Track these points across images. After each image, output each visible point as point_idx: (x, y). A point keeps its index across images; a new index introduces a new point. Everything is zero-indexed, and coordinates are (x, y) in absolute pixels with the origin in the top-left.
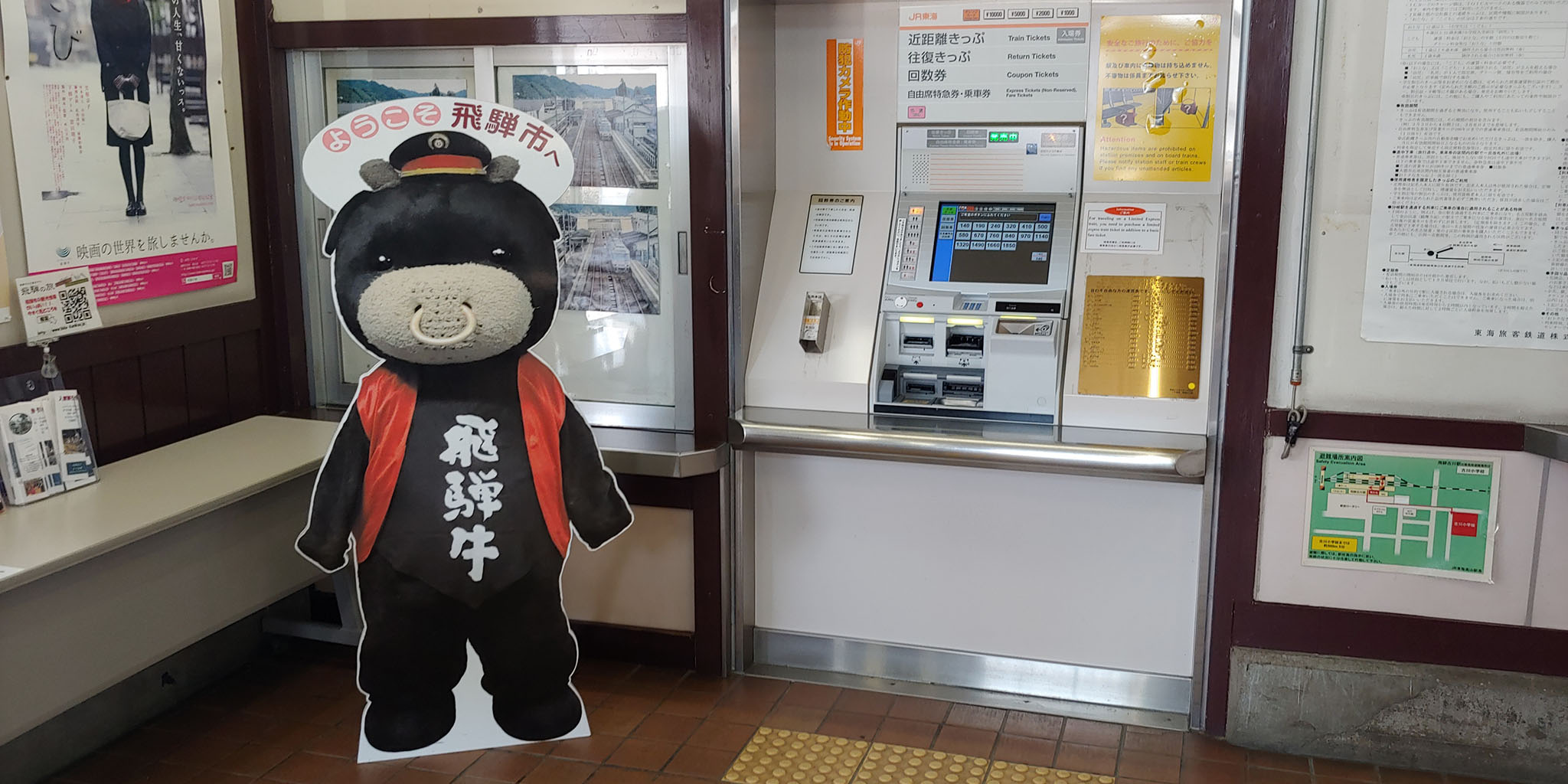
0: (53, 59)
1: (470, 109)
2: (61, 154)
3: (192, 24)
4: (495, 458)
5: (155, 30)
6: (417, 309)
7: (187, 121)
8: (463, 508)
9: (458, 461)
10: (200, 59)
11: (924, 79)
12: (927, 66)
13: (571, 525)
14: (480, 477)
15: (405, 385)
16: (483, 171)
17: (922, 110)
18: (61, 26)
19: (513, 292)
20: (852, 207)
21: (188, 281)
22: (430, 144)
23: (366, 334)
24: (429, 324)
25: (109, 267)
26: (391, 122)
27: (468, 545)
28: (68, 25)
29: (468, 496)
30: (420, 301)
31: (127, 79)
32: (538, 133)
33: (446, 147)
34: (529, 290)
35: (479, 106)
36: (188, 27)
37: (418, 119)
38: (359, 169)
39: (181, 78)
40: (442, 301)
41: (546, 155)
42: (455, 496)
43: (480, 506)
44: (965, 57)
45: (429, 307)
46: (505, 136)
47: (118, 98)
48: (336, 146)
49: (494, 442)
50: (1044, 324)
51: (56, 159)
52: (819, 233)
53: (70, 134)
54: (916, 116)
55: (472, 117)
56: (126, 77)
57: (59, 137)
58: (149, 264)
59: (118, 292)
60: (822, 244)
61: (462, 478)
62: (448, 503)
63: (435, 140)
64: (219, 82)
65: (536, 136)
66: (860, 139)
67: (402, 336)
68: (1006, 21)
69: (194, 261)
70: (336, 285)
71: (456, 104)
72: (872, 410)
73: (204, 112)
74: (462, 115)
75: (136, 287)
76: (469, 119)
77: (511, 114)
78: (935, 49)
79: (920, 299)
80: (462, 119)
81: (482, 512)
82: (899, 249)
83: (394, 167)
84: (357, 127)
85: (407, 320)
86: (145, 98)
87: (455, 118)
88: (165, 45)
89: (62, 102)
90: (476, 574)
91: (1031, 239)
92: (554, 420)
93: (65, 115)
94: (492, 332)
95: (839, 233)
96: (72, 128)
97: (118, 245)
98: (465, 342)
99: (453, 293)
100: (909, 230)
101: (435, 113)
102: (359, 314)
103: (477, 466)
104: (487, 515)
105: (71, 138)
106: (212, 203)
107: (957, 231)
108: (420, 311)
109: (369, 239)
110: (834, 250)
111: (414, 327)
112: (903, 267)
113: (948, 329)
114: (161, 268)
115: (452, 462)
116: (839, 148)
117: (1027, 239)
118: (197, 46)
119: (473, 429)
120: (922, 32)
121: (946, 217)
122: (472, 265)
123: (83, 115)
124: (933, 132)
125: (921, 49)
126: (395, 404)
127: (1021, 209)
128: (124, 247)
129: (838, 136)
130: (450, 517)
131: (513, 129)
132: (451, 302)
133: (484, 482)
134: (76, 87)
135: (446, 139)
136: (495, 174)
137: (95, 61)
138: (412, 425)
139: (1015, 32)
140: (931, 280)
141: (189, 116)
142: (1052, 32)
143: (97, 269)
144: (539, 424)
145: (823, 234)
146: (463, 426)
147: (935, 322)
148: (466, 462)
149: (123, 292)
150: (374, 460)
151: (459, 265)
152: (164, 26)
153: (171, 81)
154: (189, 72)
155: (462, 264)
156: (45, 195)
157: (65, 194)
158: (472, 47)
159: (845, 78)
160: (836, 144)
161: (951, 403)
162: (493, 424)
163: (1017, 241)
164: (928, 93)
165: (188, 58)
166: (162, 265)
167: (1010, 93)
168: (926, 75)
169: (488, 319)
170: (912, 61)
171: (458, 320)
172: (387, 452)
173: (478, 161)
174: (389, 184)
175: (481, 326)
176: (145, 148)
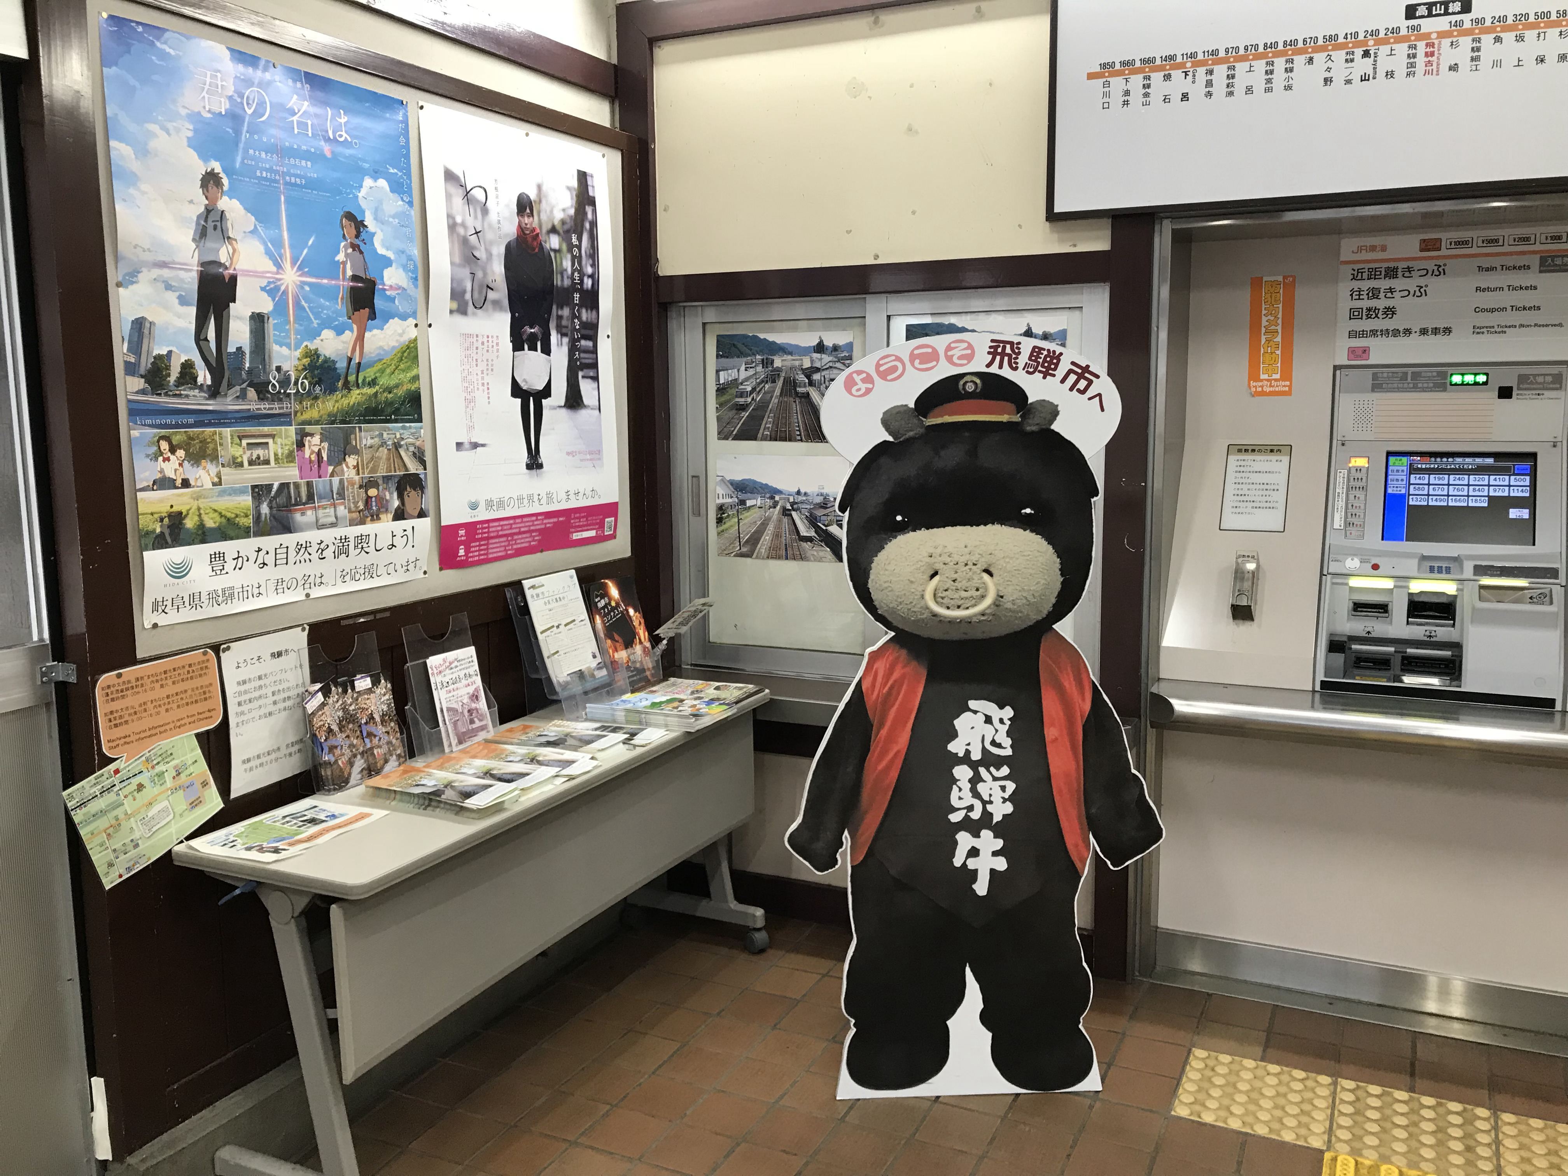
0: (471, 307)
1: (1008, 346)
2: (472, 404)
3: (589, 276)
4: (1008, 752)
5: (557, 281)
6: (932, 576)
7: (580, 374)
8: (970, 808)
9: (968, 752)
10: (594, 312)
11: (1369, 317)
12: (1373, 303)
13: (1091, 836)
14: (991, 773)
15: (914, 663)
16: (1017, 418)
17: (1365, 351)
18: (479, 274)
19: (1040, 559)
20: (1279, 458)
21: (576, 536)
22: (961, 387)
23: (876, 603)
24: (945, 594)
25: (511, 522)
26: (920, 363)
27: (974, 852)
28: (485, 274)
29: (976, 795)
30: (937, 566)
31: (532, 330)
32: (1083, 373)
33: (978, 391)
34: (1058, 557)
35: (1019, 343)
36: (585, 279)
37: (949, 359)
38: (881, 416)
39: (577, 331)
40: (961, 567)
41: (1090, 399)
42: (961, 794)
43: (989, 808)
44: (1422, 291)
45: (946, 573)
46: (1044, 378)
47: (523, 350)
48: (859, 390)
49: (1009, 733)
50: (1539, 591)
51: (468, 410)
52: (1240, 486)
53: (480, 384)
54: (1358, 357)
55: (1009, 356)
56: (531, 328)
57: (472, 387)
58: (546, 518)
59: (515, 547)
60: (1245, 498)
61: (970, 773)
62: (955, 802)
63: (967, 382)
64: (608, 336)
65: (1080, 377)
66: (1288, 383)
67: (914, 607)
68: (1474, 250)
69: (583, 517)
70: (847, 548)
71: (992, 341)
72: (1318, 688)
73: (595, 366)
74: (999, 354)
75: (530, 542)
76: (1006, 358)
77: (1054, 352)
78: (1383, 284)
79: (1374, 561)
80: (998, 358)
81: (991, 814)
82: (1340, 503)
83: (919, 415)
84: (882, 369)
85: (920, 589)
86: (547, 351)
87: (991, 356)
88: (564, 297)
89: (475, 351)
90: (981, 888)
91: (1506, 494)
92: (1078, 710)
93: (477, 365)
94: (1014, 604)
95: (1266, 487)
96: (483, 378)
97: (520, 499)
98: (983, 615)
99: (974, 558)
100: (1352, 483)
101: (969, 352)
102: (870, 581)
103: (989, 760)
104: (997, 818)
105: (481, 388)
106: (599, 459)
107: (1410, 484)
108: (937, 578)
109: (887, 496)
110: (1261, 505)
111: (929, 596)
112: (1348, 524)
113: (1410, 594)
114: (554, 523)
115: (961, 754)
116: (1263, 394)
117: (1500, 494)
118: (591, 299)
119: (986, 716)
120: (1367, 266)
121: (1395, 468)
122: (997, 528)
123: (492, 365)
124: (1380, 375)
125: (1366, 285)
126: (902, 685)
127: (1490, 461)
128: (526, 501)
129: (1262, 380)
130: (955, 817)
131: (1055, 369)
132: (970, 569)
133: (995, 779)
134: (488, 337)
135: (978, 381)
136: (1030, 421)
137: (506, 311)
138: (919, 709)
139: (1486, 262)
140: (1383, 539)
141: (582, 370)
142: (1535, 261)
143: (502, 523)
144: (1061, 714)
145: (1245, 487)
146: (975, 712)
147: (1395, 586)
148: (976, 756)
149: (519, 546)
150: (875, 750)
151: (982, 527)
152: (565, 277)
153: (569, 333)
154: (584, 325)
155: (985, 525)
156: (459, 445)
157: (475, 446)
158: (864, 296)
159: (1272, 318)
160: (1259, 389)
161: (1410, 680)
162: (1008, 712)
163: (1488, 496)
164: (1374, 333)
165: (584, 311)
166: (555, 520)
167: (1478, 330)
168: (1371, 313)
169: (1010, 589)
170: (1355, 297)
171: (977, 590)
172: (891, 739)
173: (1011, 407)
174: (911, 434)
175: (1002, 597)
176: (543, 401)
